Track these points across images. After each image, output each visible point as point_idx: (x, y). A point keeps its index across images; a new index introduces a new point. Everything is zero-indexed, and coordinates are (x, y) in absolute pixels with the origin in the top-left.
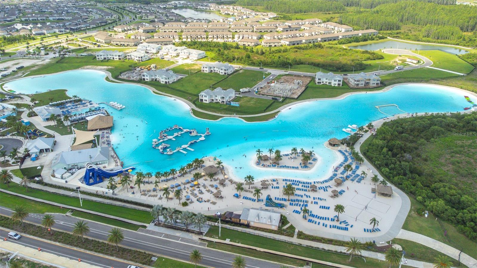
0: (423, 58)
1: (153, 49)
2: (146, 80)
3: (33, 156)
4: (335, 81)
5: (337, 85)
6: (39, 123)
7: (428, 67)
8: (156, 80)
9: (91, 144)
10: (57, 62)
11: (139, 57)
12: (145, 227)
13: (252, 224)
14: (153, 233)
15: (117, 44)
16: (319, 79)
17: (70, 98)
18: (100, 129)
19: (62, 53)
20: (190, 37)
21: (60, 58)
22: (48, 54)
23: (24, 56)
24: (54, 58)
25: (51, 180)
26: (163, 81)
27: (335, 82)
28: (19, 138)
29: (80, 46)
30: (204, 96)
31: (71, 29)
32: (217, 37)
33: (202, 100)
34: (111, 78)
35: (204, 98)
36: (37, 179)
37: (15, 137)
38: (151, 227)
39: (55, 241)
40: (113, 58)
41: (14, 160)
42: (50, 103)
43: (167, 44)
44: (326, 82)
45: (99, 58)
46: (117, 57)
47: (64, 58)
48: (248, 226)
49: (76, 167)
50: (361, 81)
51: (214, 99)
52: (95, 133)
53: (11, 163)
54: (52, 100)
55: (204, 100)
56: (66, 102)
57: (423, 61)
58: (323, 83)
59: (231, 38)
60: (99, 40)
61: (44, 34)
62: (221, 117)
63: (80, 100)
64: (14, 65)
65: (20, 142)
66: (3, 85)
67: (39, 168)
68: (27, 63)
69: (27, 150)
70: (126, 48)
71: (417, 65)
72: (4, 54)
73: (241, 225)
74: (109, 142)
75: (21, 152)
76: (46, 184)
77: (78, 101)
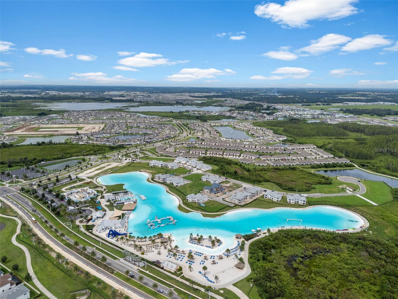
0: (362, 188)
3: (93, 219)
5: (276, 201)
6: (104, 203)
7: (358, 195)
8: (172, 183)
9: (118, 218)
10: (128, 166)
11: (172, 167)
12: (119, 259)
14: (121, 262)
16: (266, 195)
18: (127, 210)
20: (212, 153)
23: (114, 160)
24: (128, 162)
25: (95, 232)
26: (175, 184)
27: (275, 199)
28: (92, 209)
30: (189, 197)
34: (150, 180)
36: (90, 231)
37: (90, 209)
38: (122, 260)
40: (158, 165)
41: (85, 220)
43: (194, 158)
44: (270, 198)
45: (150, 165)
47: (133, 163)
48: (163, 268)
49: (108, 228)
50: (291, 200)
51: (194, 200)
55: (188, 200)
56: (120, 192)
57: (360, 190)
58: (268, 198)
60: (158, 151)
61: (131, 144)
62: (191, 212)
63: (127, 192)
64: (107, 166)
65: (91, 212)
66: (97, 178)
67: (93, 226)
68: (114, 165)
69: (92, 216)
70: (170, 158)
71: (351, 193)
72: (106, 158)
73: (160, 267)
74: (128, 217)
75: (89, 217)
76: (92, 234)
77: (126, 192)
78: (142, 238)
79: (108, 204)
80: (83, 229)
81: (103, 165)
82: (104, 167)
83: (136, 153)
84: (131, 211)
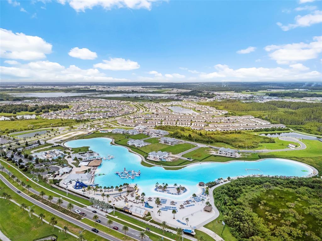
2: (129, 145)
3: (60, 175)
5: (230, 156)
6: (70, 161)
9: (85, 172)
10: (93, 133)
11: (132, 133)
12: (87, 207)
13: (133, 213)
15: (126, 125)
17: (89, 151)
19: (97, 129)
21: (95, 131)
22: (91, 129)
23: (80, 130)
25: (62, 185)
27: (229, 154)
29: (108, 125)
31: (109, 116)
32: (182, 124)
33: (149, 157)
34: (113, 143)
35: (151, 156)
36: (57, 184)
40: (120, 133)
41: (52, 176)
42: (79, 153)
43: (152, 127)
44: (224, 153)
46: (122, 132)
47: (98, 131)
48: (131, 214)
52: (90, 168)
56: (86, 153)
60: (119, 122)
61: (95, 118)
62: (154, 166)
63: (92, 152)
65: (59, 169)
66: (64, 143)
69: (59, 172)
71: (294, 148)
72: (72, 128)
73: (128, 213)
74: (94, 172)
76: (59, 186)
78: (109, 188)
79: (75, 162)
82: (71, 135)
83: (100, 124)
84: (97, 167)
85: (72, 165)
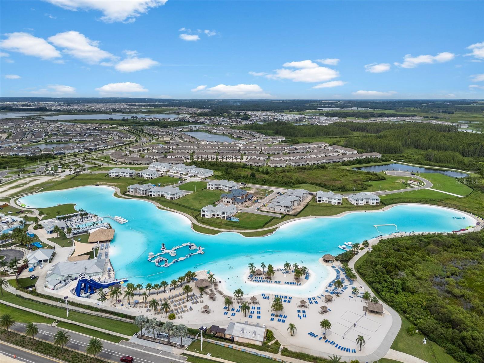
0: (424, 180)
1: (164, 167)
2: (153, 196)
3: (31, 266)
4: (335, 199)
5: (336, 204)
6: (43, 235)
7: (428, 188)
8: (162, 196)
9: (89, 256)
10: (71, 179)
11: (149, 175)
12: (128, 340)
13: (236, 339)
14: (135, 345)
15: (130, 163)
16: (319, 198)
17: (77, 212)
18: (100, 242)
19: (77, 170)
20: (201, 157)
21: (74, 175)
22: (64, 171)
23: (42, 173)
24: (69, 175)
25: (44, 290)
26: (168, 197)
27: (335, 201)
28: (21, 249)
29: (95, 164)
30: (205, 212)
31: (90, 149)
32: (227, 157)
33: (204, 215)
34: (119, 194)
35: (206, 213)
36: (30, 289)
37: (18, 249)
38: (133, 339)
39: (35, 350)
40: (125, 175)
41: (12, 271)
42: (57, 217)
43: (178, 164)
44: (326, 201)
45: (111, 176)
46: (129, 175)
47: (79, 175)
48: (232, 341)
49: (70, 278)
50: (360, 201)
51: (215, 214)
52: (94, 245)
53: (9, 273)
54: (58, 213)
55: (205, 215)
56: (73, 216)
57: (424, 183)
58: (323, 202)
59: (239, 159)
60: (114, 158)
61: (64, 153)
62: (220, 232)
63: (86, 214)
64: (30, 181)
65: (22, 254)
66: (17, 199)
67: (35, 278)
68: (43, 179)
69: (26, 261)
70: (139, 166)
71: (417, 187)
72: (24, 171)
73: (225, 340)
74: (107, 254)
75: (21, 263)
76: (38, 295)
77: (84, 215)
78: (156, 286)
79: (55, 235)
80: (11, 289)
81: (22, 181)
82: (26, 184)
83: (78, 163)
84: (108, 243)
85: (52, 244)
